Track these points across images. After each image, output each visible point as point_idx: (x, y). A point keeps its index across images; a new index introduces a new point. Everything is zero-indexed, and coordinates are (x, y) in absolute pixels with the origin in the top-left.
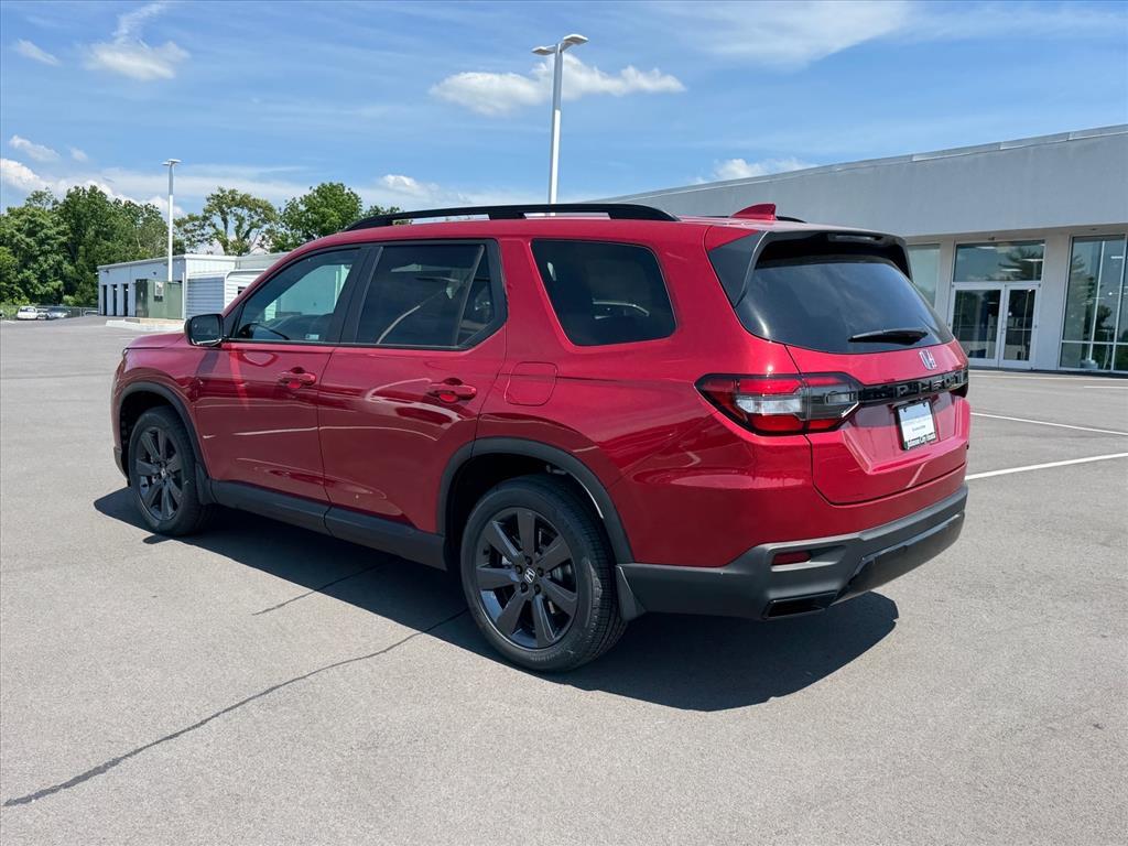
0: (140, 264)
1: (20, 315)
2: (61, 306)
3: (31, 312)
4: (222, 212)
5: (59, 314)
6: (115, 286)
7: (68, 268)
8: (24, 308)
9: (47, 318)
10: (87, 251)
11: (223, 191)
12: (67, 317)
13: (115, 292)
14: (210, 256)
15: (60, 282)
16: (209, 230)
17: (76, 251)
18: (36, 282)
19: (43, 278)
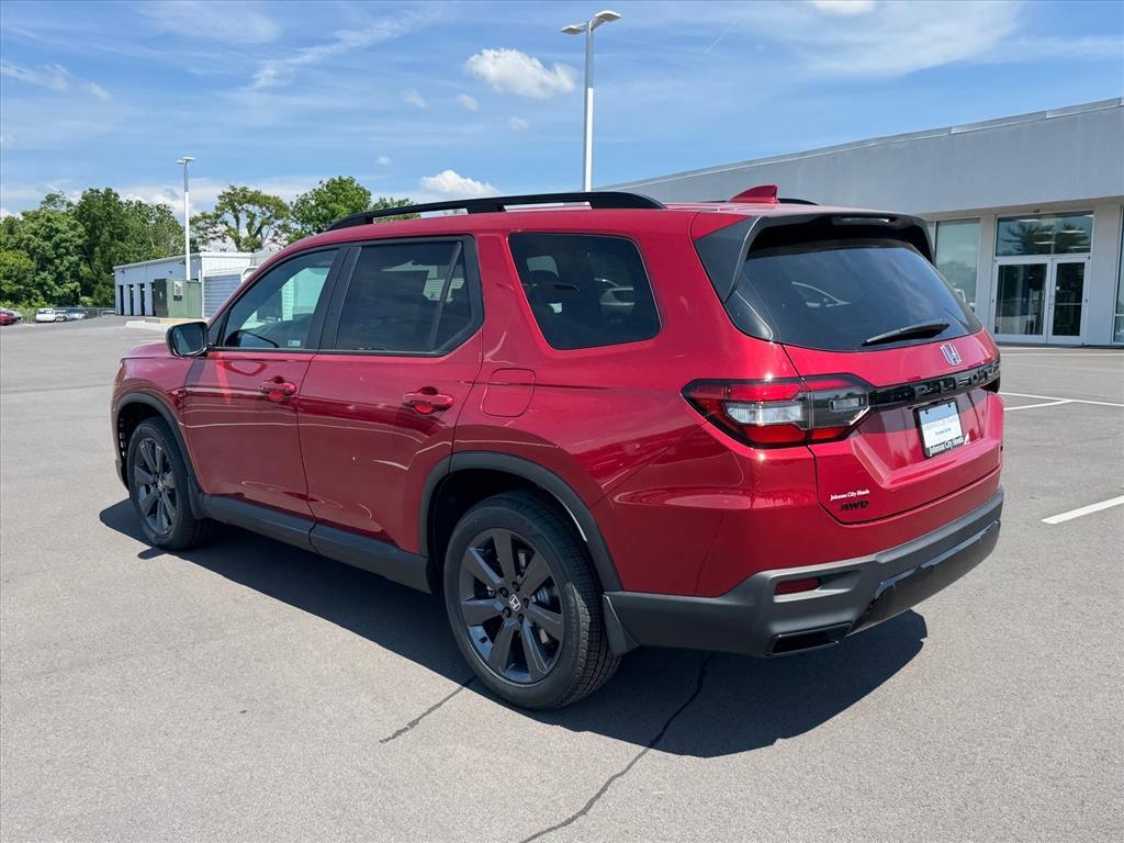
0: (156, 263)
1: (39, 317)
2: (80, 307)
3: (49, 313)
4: (234, 210)
5: (77, 315)
6: (131, 286)
7: (84, 269)
8: (42, 310)
9: (65, 320)
10: (103, 252)
11: (234, 189)
12: (86, 317)
13: (131, 292)
14: (223, 254)
15: (77, 283)
16: (222, 228)
17: (92, 252)
18: (53, 283)
19: (59, 279)
